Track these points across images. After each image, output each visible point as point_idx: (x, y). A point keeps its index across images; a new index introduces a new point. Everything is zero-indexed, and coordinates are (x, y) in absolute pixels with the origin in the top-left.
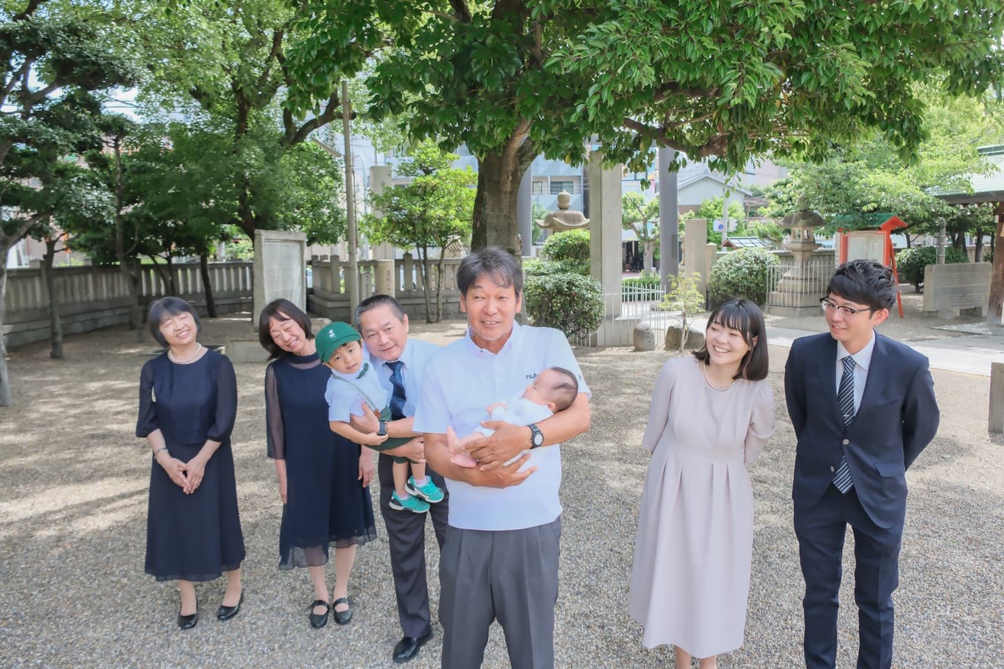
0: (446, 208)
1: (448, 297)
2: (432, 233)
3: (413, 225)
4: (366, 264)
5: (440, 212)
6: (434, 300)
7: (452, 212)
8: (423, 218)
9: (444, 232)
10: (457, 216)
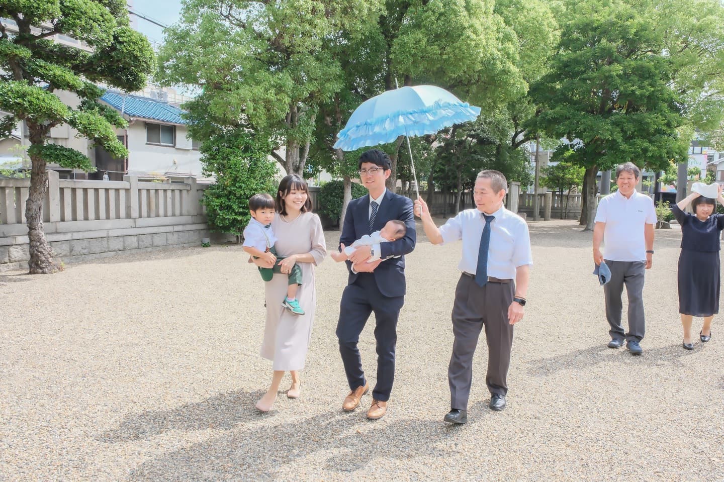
0: (572, 174)
1: (569, 210)
2: (566, 184)
3: (558, 181)
4: (541, 195)
5: (570, 176)
6: (564, 211)
7: (575, 176)
8: (563, 178)
9: (571, 183)
10: (577, 178)
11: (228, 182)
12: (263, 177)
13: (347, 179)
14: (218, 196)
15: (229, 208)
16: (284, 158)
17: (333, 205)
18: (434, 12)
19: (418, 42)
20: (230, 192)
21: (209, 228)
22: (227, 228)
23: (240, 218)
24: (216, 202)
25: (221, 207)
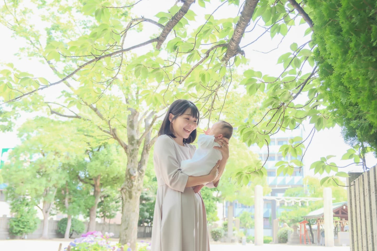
11: (19, 216)
12: (32, 215)
13: (70, 216)
14: (15, 222)
15: (18, 226)
16: (42, 208)
17: (63, 227)
18: (103, 154)
19: (97, 165)
20: (19, 220)
21: (10, 234)
22: (16, 233)
23: (22, 229)
24: (14, 224)
25: (16, 225)
